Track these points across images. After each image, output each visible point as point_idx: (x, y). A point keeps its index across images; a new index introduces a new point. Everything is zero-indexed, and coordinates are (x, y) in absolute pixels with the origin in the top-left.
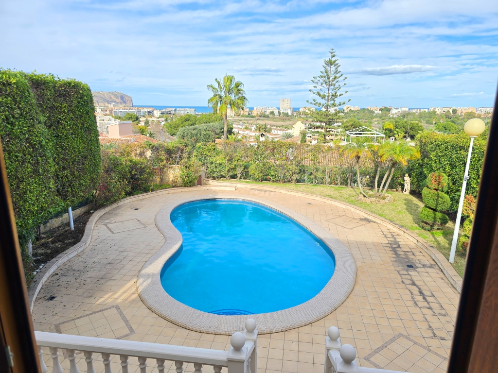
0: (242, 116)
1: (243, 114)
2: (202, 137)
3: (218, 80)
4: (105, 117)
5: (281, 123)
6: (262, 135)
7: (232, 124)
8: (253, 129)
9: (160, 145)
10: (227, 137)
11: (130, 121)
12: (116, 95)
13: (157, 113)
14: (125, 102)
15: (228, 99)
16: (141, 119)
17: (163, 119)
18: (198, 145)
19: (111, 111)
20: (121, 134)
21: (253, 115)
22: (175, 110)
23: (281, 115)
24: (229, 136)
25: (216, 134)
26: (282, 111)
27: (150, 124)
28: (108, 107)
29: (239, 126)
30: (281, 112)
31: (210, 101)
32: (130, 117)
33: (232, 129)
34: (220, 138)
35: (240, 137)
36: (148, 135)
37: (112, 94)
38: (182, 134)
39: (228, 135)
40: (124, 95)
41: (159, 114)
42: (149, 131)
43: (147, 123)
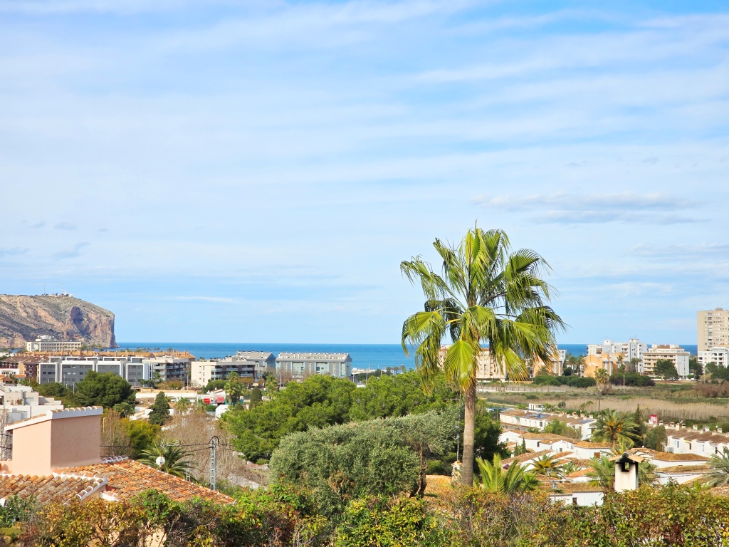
0: (539, 381)
1: (544, 370)
2: (371, 469)
3: (445, 244)
4: (7, 388)
5: (705, 409)
6: (625, 464)
7: (496, 414)
8: (586, 431)
9: (200, 507)
10: (476, 469)
11: (97, 410)
12: (57, 307)
13: (201, 372)
14: (85, 332)
15: (481, 318)
16: (138, 396)
17: (223, 394)
18: (355, 506)
19: (31, 368)
20: (56, 460)
21: (585, 375)
22: (271, 360)
23: (706, 376)
24: (484, 465)
25: (429, 455)
26: (706, 358)
27: (172, 412)
28: (22, 350)
29: (525, 422)
30: (704, 363)
31: (411, 326)
32: (99, 386)
33: (496, 432)
34: (449, 474)
35: (528, 466)
36: (160, 461)
37: (45, 303)
38: (292, 458)
39: (479, 460)
40: (86, 305)
41: (209, 376)
42: (165, 442)
43: (160, 409)
